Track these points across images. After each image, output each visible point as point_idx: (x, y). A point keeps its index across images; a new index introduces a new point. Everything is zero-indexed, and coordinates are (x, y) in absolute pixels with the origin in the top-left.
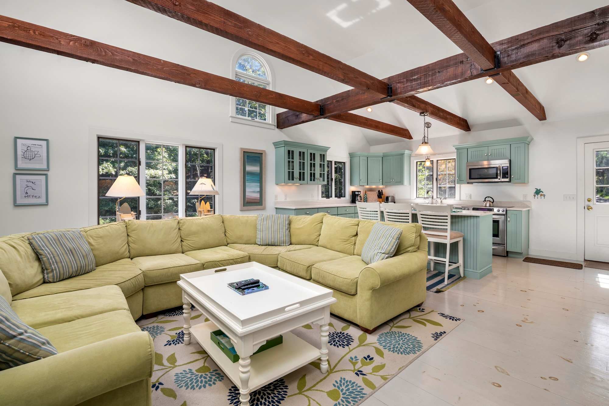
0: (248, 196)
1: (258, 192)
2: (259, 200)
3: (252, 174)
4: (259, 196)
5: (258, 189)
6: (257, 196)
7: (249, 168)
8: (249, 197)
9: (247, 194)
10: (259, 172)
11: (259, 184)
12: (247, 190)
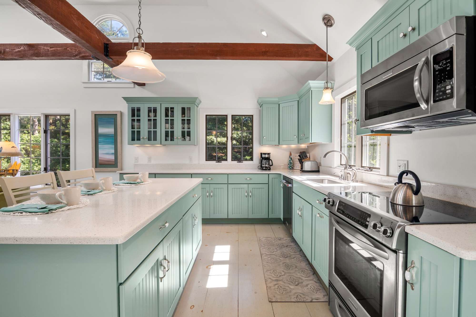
0: (101, 157)
1: (113, 154)
2: (113, 162)
3: (106, 136)
4: (114, 158)
5: (113, 151)
6: (112, 157)
7: (101, 130)
8: (102, 159)
9: (100, 156)
10: (113, 133)
11: (114, 146)
12: (100, 152)
